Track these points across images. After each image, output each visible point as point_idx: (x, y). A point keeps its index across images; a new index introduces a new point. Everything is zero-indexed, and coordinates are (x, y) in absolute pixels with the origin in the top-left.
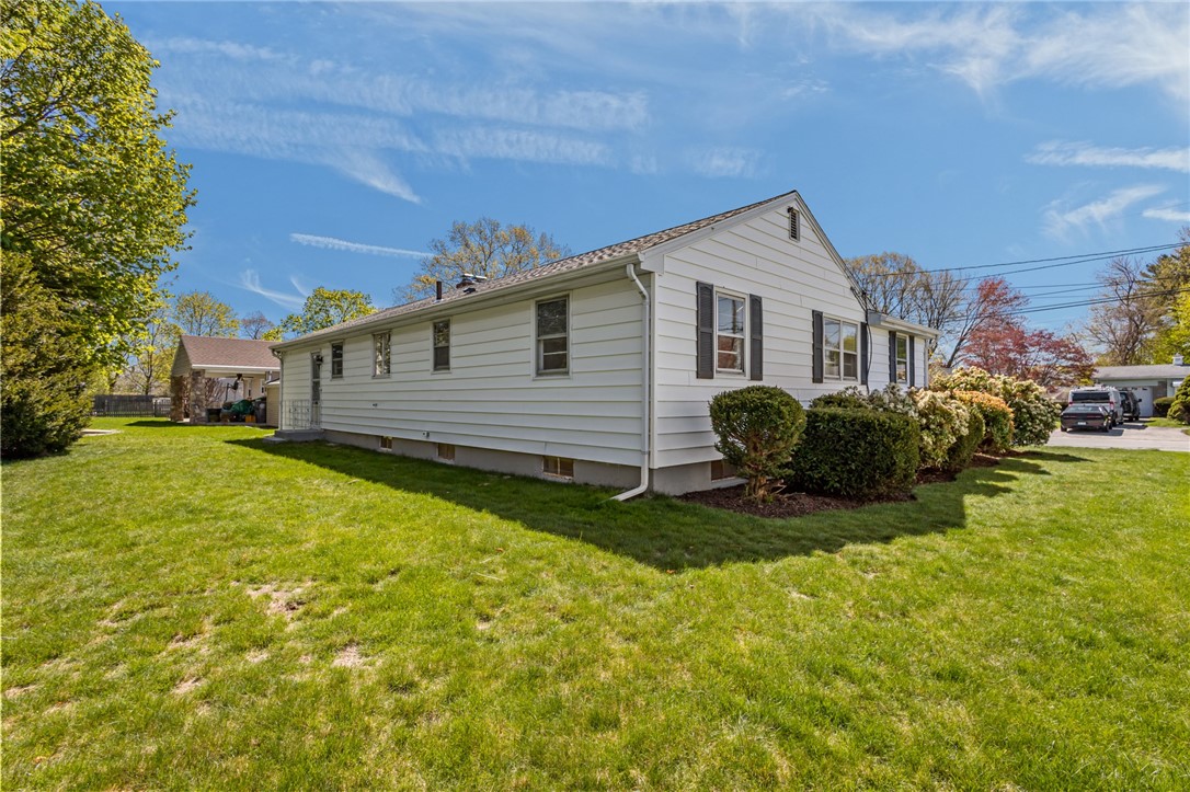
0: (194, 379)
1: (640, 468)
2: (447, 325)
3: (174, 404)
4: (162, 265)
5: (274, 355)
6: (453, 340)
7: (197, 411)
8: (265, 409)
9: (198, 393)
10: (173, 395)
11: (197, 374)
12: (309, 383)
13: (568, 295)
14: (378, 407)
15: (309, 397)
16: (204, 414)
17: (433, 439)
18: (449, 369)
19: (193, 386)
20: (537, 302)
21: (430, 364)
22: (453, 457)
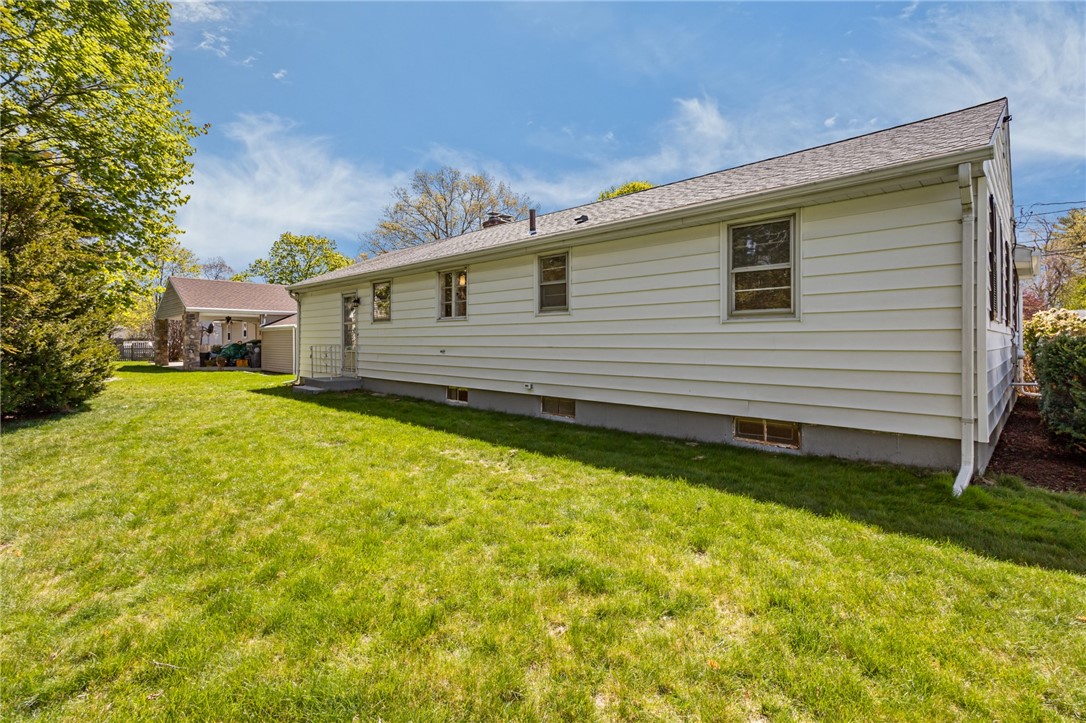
0: (188, 323)
1: (960, 441)
2: (562, 259)
3: (159, 348)
4: (172, 198)
5: (292, 296)
6: (573, 276)
7: (192, 356)
8: (260, 354)
9: (193, 337)
10: (158, 339)
11: (191, 317)
12: (340, 327)
13: (794, 215)
14: (446, 354)
15: (340, 341)
16: (198, 359)
17: (537, 392)
18: (567, 310)
19: (187, 329)
20: (729, 226)
21: (535, 305)
22: (573, 414)
